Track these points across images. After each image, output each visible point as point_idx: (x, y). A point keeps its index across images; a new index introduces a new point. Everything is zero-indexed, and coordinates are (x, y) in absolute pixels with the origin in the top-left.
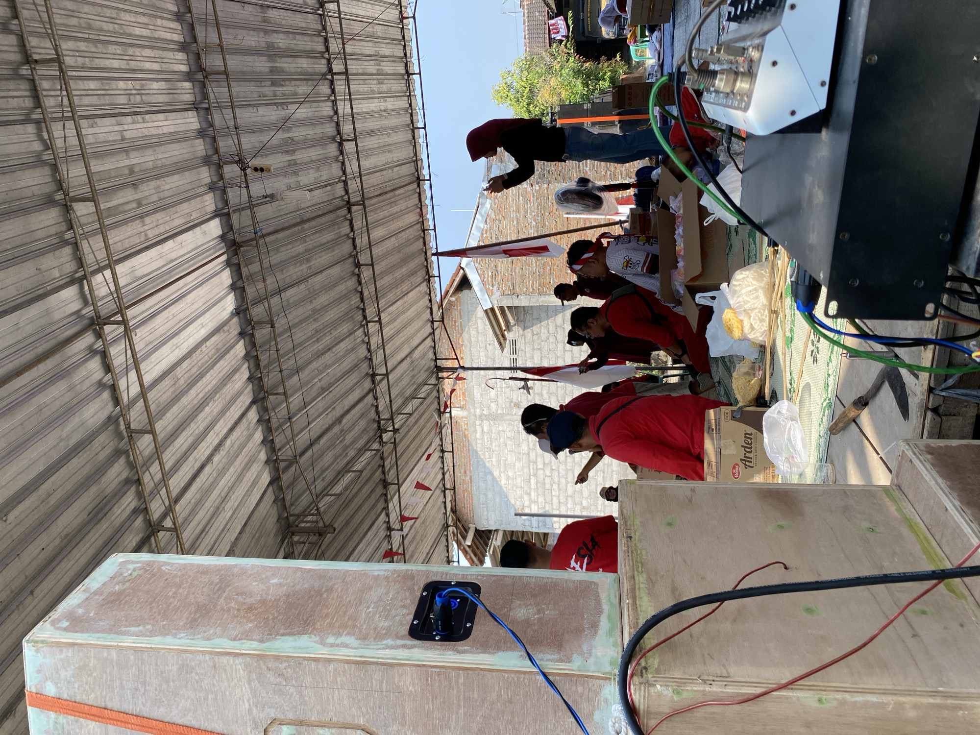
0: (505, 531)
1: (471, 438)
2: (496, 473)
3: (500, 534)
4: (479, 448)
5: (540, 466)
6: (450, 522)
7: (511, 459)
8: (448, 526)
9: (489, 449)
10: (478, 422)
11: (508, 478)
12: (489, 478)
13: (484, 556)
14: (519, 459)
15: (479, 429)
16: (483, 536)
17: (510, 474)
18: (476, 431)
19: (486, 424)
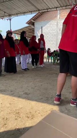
0: (34, 29)
1: (53, 20)
2: (46, 26)
3: (33, 28)
4: (51, 22)
5: (47, 35)
6: (40, 11)
7: (49, 29)
8: (39, 11)
9: (51, 24)
10: (56, 22)
11: (45, 29)
12: (45, 25)
13: (29, 24)
14: (49, 31)
15: (55, 22)
16: (33, 24)
17: (46, 29)
18: (54, 21)
19: (56, 23)
